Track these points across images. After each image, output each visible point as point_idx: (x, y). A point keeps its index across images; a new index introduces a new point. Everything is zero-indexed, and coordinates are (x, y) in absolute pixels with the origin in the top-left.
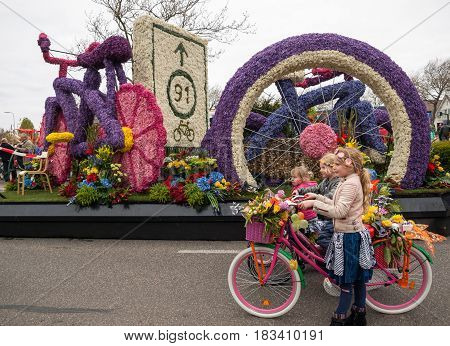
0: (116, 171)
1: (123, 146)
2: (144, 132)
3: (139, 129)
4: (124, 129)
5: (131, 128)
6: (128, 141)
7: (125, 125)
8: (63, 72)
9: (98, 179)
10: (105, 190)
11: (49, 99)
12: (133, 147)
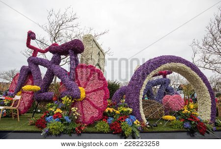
0: (74, 112)
1: (79, 98)
2: (94, 91)
3: (90, 89)
4: (80, 88)
5: (84, 88)
6: (83, 95)
7: (80, 85)
8: (35, 54)
9: (62, 117)
10: (68, 124)
11: (24, 67)
12: (85, 99)
